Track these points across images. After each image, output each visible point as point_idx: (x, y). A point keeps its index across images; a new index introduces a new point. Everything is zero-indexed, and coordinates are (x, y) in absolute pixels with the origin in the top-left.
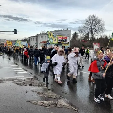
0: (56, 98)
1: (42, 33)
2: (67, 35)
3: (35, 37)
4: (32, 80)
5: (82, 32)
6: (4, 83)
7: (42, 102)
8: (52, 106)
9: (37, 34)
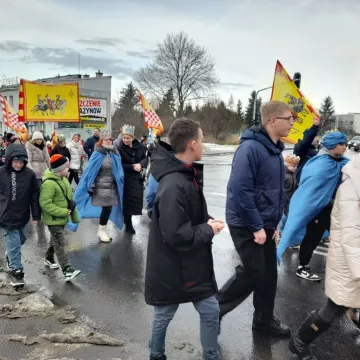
2: (98, 96)
5: (150, 87)
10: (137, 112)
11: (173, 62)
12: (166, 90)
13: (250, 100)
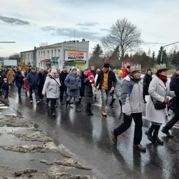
1: (42, 46)
2: (83, 50)
3: (32, 53)
5: (107, 46)
9: (35, 47)
10: (101, 58)
11: (119, 33)
12: (115, 47)
13: (159, 51)
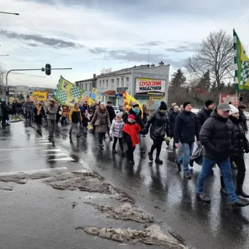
0: (143, 221)
1: (105, 72)
2: (160, 78)
3: (91, 82)
4: (86, 177)
6: (24, 183)
7: (111, 231)
8: (134, 241)
9: (95, 75)
